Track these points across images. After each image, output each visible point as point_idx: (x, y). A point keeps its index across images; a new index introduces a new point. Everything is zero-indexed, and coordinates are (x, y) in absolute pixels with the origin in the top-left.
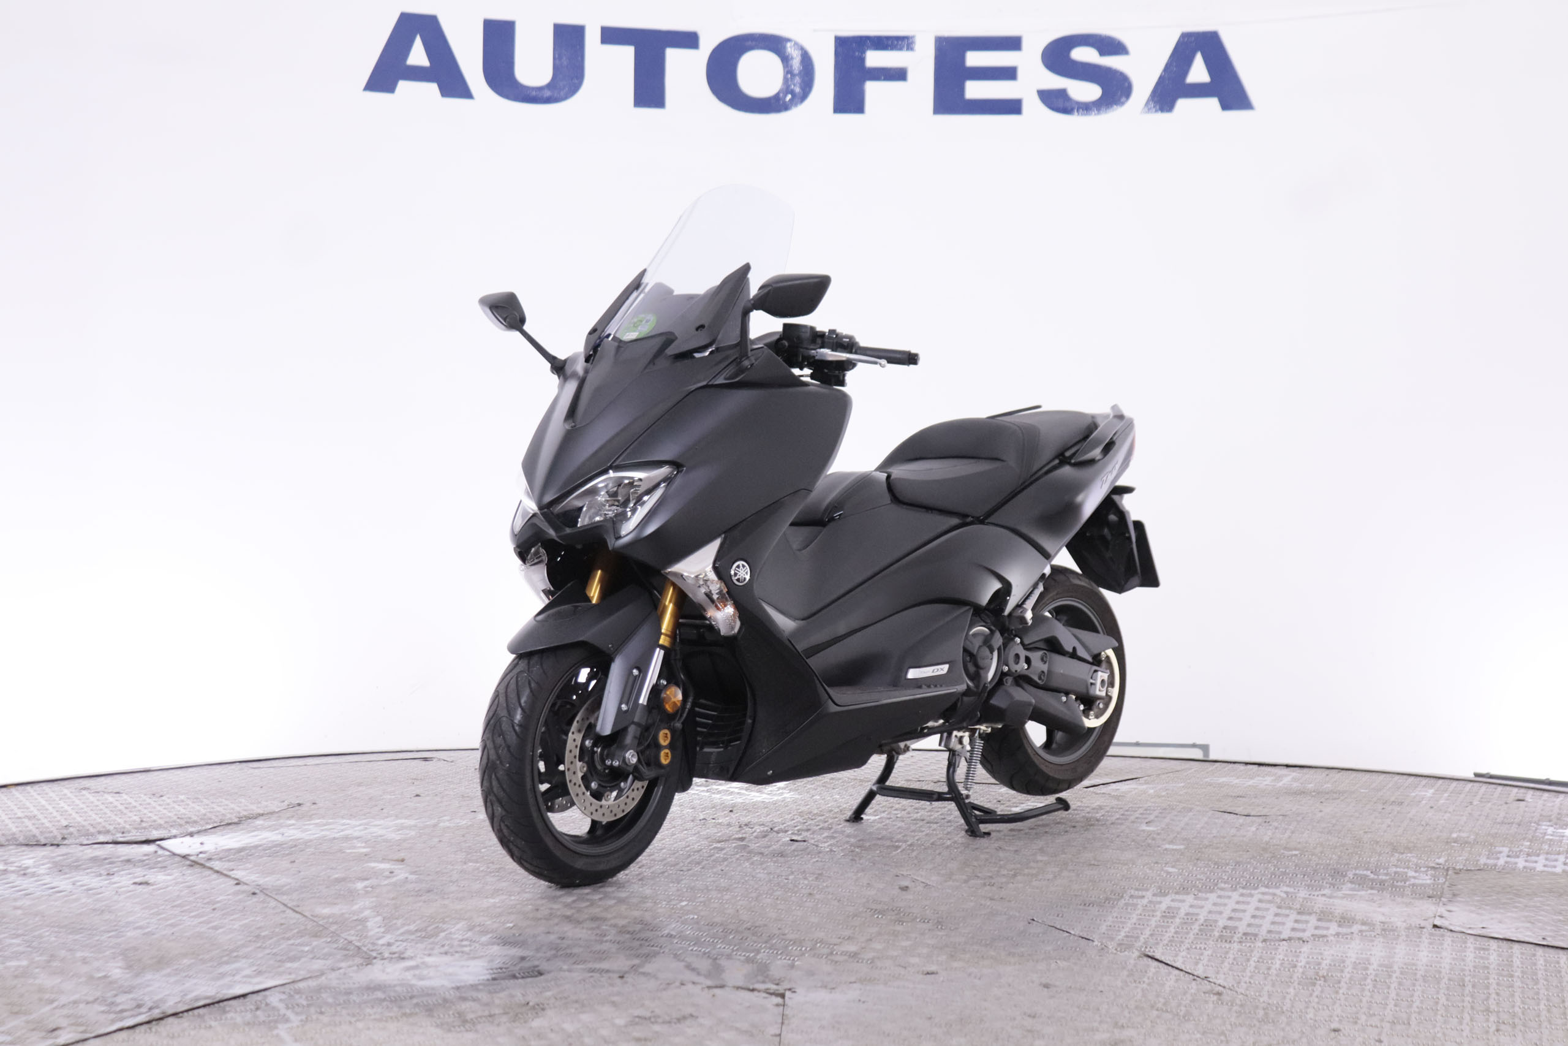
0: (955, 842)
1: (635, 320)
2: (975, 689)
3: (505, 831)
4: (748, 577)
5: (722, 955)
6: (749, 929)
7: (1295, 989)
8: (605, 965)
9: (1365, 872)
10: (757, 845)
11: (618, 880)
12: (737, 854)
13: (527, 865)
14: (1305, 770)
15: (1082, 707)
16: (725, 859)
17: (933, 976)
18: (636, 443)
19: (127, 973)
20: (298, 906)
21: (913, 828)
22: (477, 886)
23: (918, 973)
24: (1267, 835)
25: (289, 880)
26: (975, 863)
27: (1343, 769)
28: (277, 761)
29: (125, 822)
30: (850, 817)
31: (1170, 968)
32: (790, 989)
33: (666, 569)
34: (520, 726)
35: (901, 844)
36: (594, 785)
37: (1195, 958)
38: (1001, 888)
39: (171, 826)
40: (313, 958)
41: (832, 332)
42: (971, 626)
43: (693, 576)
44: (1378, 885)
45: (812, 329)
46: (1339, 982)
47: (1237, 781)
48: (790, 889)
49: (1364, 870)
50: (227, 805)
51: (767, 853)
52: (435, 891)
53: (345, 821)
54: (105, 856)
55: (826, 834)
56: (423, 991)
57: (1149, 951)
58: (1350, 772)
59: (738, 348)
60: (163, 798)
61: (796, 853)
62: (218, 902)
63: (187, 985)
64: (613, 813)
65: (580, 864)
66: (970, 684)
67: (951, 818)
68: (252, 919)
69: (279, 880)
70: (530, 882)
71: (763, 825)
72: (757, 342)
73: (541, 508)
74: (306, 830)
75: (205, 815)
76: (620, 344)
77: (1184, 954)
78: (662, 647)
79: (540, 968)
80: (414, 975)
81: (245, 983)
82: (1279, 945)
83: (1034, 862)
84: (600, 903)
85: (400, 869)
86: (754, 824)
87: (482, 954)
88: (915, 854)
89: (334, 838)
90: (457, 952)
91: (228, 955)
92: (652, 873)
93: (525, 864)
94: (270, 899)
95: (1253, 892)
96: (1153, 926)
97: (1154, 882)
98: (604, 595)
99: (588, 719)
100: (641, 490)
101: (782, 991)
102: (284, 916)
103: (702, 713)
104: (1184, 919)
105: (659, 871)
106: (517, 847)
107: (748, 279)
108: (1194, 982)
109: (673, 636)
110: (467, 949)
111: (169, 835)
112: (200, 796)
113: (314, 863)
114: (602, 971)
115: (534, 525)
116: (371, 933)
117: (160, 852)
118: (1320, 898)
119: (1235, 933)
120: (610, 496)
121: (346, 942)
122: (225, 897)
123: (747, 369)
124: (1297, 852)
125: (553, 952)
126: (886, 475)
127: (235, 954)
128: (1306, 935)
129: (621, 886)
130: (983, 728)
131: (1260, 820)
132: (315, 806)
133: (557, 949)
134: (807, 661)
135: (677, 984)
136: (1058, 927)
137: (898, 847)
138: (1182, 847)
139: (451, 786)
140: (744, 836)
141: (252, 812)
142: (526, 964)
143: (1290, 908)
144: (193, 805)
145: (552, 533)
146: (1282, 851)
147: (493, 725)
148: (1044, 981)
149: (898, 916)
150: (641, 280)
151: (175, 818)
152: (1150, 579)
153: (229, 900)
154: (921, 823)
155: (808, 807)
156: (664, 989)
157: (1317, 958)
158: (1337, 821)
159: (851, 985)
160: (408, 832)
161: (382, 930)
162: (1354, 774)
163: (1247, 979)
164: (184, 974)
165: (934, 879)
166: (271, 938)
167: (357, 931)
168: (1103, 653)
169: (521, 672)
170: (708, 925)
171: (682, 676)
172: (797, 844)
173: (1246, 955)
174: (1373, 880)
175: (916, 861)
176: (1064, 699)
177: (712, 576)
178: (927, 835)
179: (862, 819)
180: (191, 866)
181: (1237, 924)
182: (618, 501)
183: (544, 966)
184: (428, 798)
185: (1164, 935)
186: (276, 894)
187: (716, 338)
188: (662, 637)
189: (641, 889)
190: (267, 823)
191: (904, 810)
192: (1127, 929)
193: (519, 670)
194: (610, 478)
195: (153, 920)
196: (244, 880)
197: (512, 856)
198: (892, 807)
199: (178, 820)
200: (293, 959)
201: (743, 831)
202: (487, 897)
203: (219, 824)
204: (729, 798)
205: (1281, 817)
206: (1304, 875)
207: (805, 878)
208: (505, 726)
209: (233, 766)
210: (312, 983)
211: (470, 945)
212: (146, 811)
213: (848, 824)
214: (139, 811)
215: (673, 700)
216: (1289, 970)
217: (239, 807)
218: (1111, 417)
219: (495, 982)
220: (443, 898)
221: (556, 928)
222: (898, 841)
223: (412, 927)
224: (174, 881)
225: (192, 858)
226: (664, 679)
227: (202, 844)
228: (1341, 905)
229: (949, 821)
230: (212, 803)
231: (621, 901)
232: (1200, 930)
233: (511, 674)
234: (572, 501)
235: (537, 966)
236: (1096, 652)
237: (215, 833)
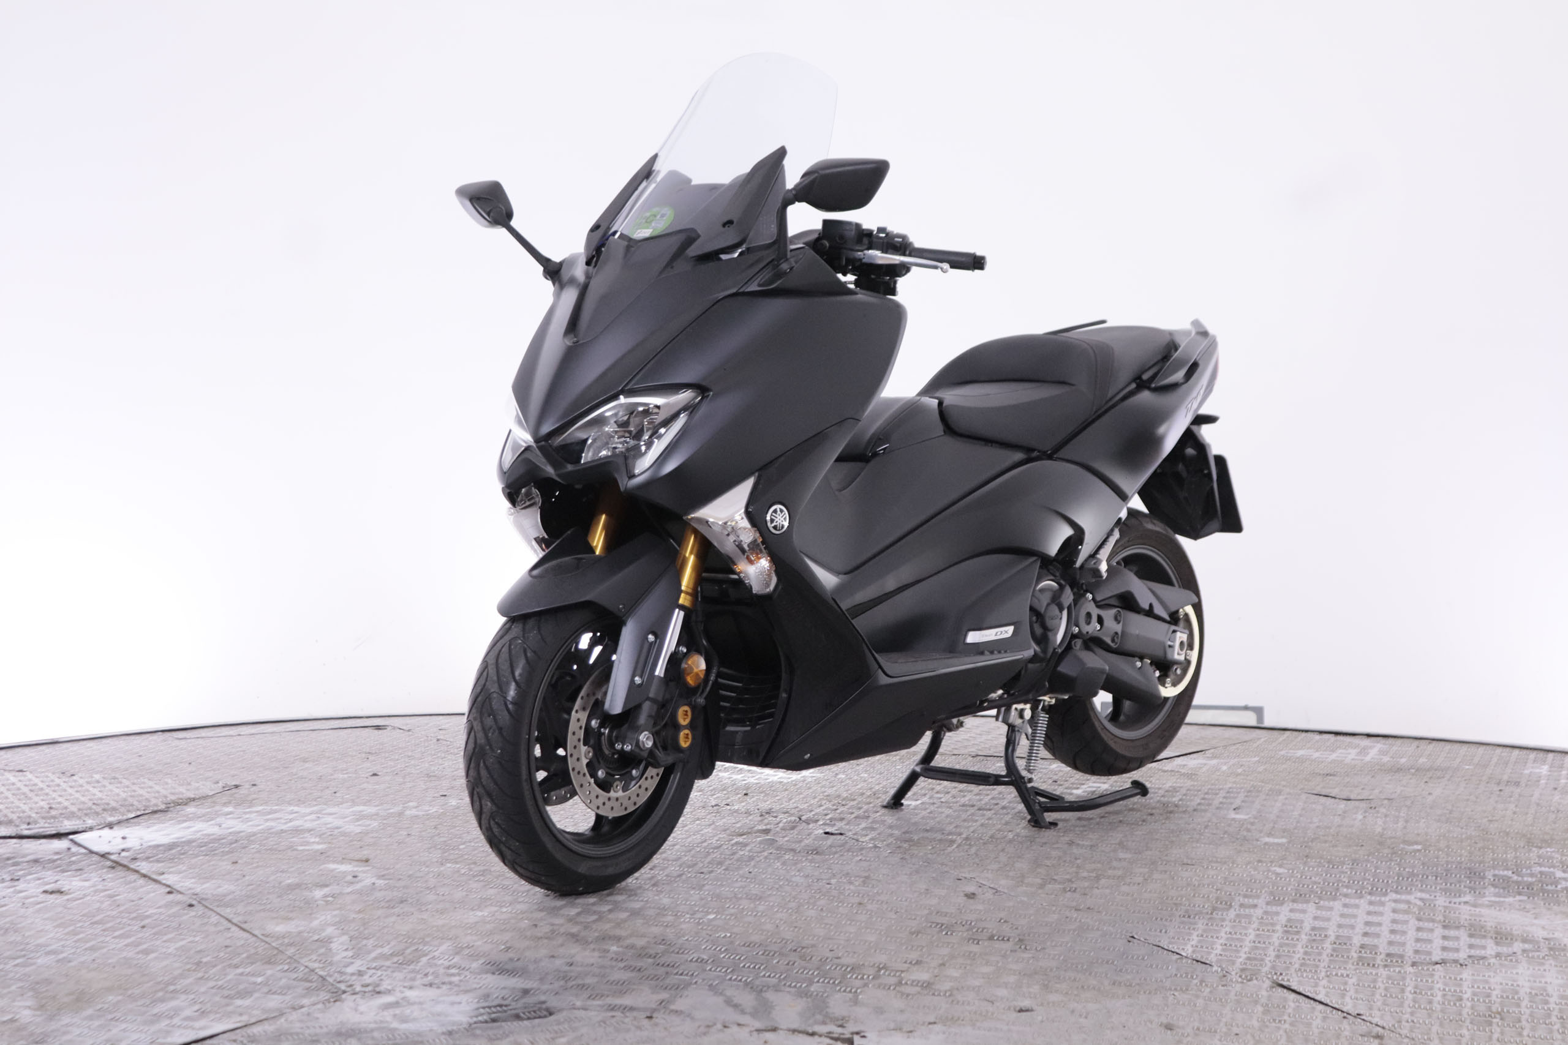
0: (1018, 835)
1: (648, 214)
2: (1042, 655)
3: (496, 830)
4: (786, 524)
5: (769, 987)
6: (795, 950)
7: (1468, 1030)
8: (627, 1001)
9: (1506, 873)
10: (786, 839)
11: (627, 886)
12: (764, 851)
13: (522, 871)
14: (1391, 741)
15: (1157, 674)
16: (751, 858)
17: (1028, 1014)
18: (652, 362)
19: (41, 1015)
20: (246, 922)
21: (964, 816)
22: (459, 894)
23: (1009, 1008)
24: (1377, 824)
25: (232, 888)
26: (1048, 863)
27: (1434, 740)
28: (206, 730)
29: (31, 809)
30: (888, 803)
31: (1312, 1002)
32: (857, 1033)
33: (689, 514)
34: (513, 703)
35: (955, 837)
36: (601, 774)
37: (1339, 989)
38: (1085, 894)
39: (86, 815)
40: (267, 993)
41: (881, 230)
42: (1039, 580)
43: (720, 523)
44: (1526, 890)
45: (858, 226)
46: (1520, 1021)
47: (1317, 755)
48: (834, 897)
49: (1503, 870)
50: (151, 787)
51: (799, 849)
52: (410, 901)
53: (292, 808)
54: (8, 855)
55: (863, 825)
56: (407, 1037)
57: (1283, 980)
58: (1443, 743)
59: (776, 246)
60: (74, 778)
61: (834, 850)
62: (148, 917)
63: (115, 1031)
64: (623, 807)
65: (583, 868)
66: (1037, 649)
67: (1004, 803)
68: (191, 939)
69: (219, 887)
70: (522, 889)
71: (787, 812)
72: (796, 241)
73: (537, 441)
74: (248, 820)
75: (125, 800)
76: (630, 243)
77: (1324, 982)
78: (682, 607)
79: (548, 1005)
80: (395, 1015)
81: (185, 1028)
82: (1434, 970)
83: (1116, 860)
84: (610, 916)
85: (364, 872)
86: (776, 812)
87: (475, 986)
88: (973, 850)
89: (282, 831)
90: (443, 983)
91: (161, 990)
92: (667, 876)
93: (519, 869)
94: (211, 913)
95: (1383, 899)
96: (1277, 944)
97: (1263, 887)
98: (611, 544)
99: (594, 694)
100: (659, 418)
101: (848, 1036)
102: (230, 935)
103: (729, 685)
104: (1310, 935)
105: (675, 874)
106: (510, 849)
107: (783, 166)
108: (1345, 1021)
109: (694, 594)
110: (456, 979)
111: (84, 826)
112: (117, 776)
113: (260, 864)
114: (626, 1009)
115: (528, 461)
116: (336, 958)
117: (74, 849)
118: (1462, 906)
119: (1376, 953)
120: (620, 426)
121: (307, 970)
122: (155, 911)
123: (785, 273)
124: (1419, 847)
125: (562, 983)
126: (937, 401)
127: (172, 988)
128: (1462, 956)
129: (632, 893)
130: (1048, 699)
131: (1363, 805)
132: (254, 788)
133: (566, 978)
134: (853, 621)
135: (719, 1026)
136: (1166, 947)
137: (952, 842)
138: (1284, 840)
139: (413, 762)
140: (768, 827)
141: (181, 796)
142: (530, 1000)
143: (1433, 921)
144: (110, 787)
145: (550, 470)
146: (1402, 846)
147: (481, 701)
148: (1164, 1020)
149: (970, 933)
150: (652, 166)
151: (90, 804)
152: (1232, 523)
153: (160, 914)
154: (972, 810)
155: (835, 789)
156: (705, 1034)
157: (1484, 988)
158: (1453, 806)
159: (930, 1026)
160: (368, 822)
161: (350, 954)
162: (1448, 746)
163: (1407, 1016)
164: (110, 1017)
165: (1003, 883)
166: (214, 966)
167: (319, 955)
168: (1181, 610)
169: (515, 638)
170: (744, 945)
171: (704, 642)
172: (832, 837)
173: (1398, 984)
174: (1517, 883)
175: (977, 860)
176: (1139, 664)
177: (745, 523)
178: (982, 825)
179: (902, 805)
180: (113, 868)
181: (1376, 941)
182: (630, 432)
183: (553, 1002)
184: (387, 778)
185: (1293, 957)
186: (218, 906)
187: (748, 235)
188: (683, 595)
189: (656, 898)
190: (201, 811)
191: (948, 793)
192: (1247, 949)
193: (512, 636)
194: (621, 405)
195: (68, 943)
196: (177, 887)
197: (503, 859)
198: (933, 789)
199: (94, 807)
200: (244, 994)
201: (766, 821)
202: (472, 909)
203: (142, 812)
204: (739, 777)
205: (1386, 802)
206: (1437, 877)
207: (851, 883)
208: (496, 704)
209: (155, 737)
210: (268, 1027)
211: (459, 975)
212: (54, 795)
213: (884, 811)
214: (47, 794)
215: (695, 670)
216: (1455, 1004)
217: (166, 789)
218: (1193, 333)
219: (495, 1024)
220: (421, 911)
221: (561, 950)
222: (950, 834)
223: (386, 950)
224: (92, 889)
225: (113, 857)
226: (683, 645)
227: (124, 838)
228: (1491, 917)
229: (1004, 808)
230: (134, 784)
231: (635, 913)
232: (1334, 950)
233: (503, 641)
234: (575, 432)
235: (544, 1002)
236: (1173, 609)
237: (139, 824)
